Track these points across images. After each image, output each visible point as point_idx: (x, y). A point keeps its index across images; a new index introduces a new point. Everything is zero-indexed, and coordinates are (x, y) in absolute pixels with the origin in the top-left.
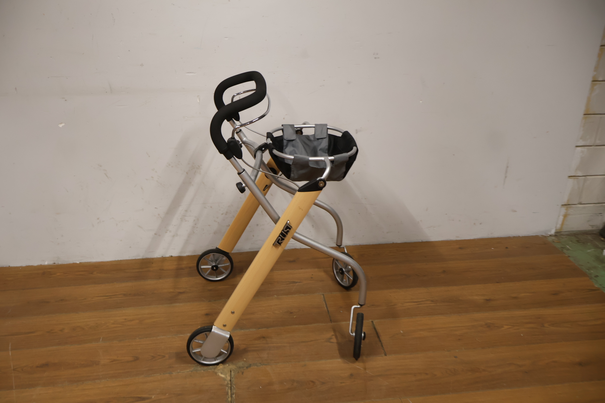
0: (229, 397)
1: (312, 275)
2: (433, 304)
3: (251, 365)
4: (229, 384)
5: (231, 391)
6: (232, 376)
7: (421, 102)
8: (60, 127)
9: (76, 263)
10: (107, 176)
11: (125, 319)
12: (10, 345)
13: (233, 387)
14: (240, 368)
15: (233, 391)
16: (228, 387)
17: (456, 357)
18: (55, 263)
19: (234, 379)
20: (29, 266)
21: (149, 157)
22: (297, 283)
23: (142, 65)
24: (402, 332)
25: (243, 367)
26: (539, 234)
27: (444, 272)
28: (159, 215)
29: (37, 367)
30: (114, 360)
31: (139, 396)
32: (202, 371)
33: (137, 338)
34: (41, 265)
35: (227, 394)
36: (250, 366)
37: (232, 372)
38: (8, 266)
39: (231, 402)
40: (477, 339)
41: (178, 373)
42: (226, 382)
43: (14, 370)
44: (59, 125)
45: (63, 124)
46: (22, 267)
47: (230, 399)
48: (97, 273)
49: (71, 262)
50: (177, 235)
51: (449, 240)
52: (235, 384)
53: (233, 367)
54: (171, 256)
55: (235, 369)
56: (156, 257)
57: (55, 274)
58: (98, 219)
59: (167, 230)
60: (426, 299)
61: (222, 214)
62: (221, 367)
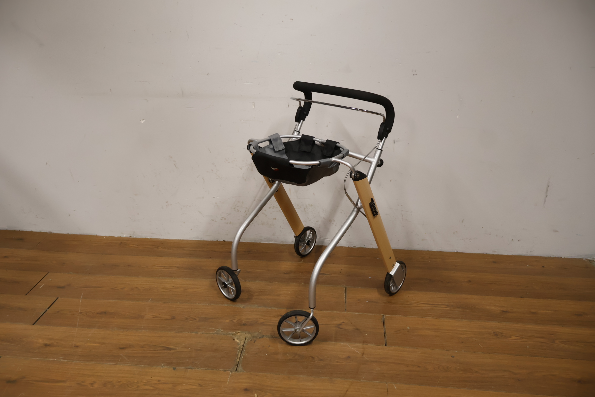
0: (237, 359)
1: (342, 270)
2: (449, 309)
3: (264, 336)
4: (241, 348)
6: (245, 343)
7: (458, 117)
8: (142, 123)
9: (148, 238)
10: (176, 166)
11: (173, 287)
12: (82, 295)
13: (244, 351)
14: (254, 337)
15: (242, 355)
16: (239, 350)
17: (453, 357)
18: (131, 237)
19: (246, 345)
20: (111, 236)
21: (211, 152)
22: (326, 274)
23: (208, 74)
24: (408, 328)
25: (256, 337)
26: (584, 258)
27: (469, 281)
28: (216, 203)
29: (98, 313)
30: (156, 317)
31: (167, 346)
32: (222, 335)
33: (178, 302)
34: (120, 237)
35: (237, 356)
37: (247, 339)
38: (96, 235)
39: (239, 362)
40: (480, 345)
41: (203, 333)
42: (239, 346)
43: (80, 313)
44: (141, 121)
45: (144, 121)
46: (105, 237)
47: (238, 360)
48: (162, 248)
49: (144, 237)
50: (230, 223)
51: (486, 253)
52: (246, 349)
53: (248, 335)
54: (224, 240)
55: (250, 337)
56: (212, 240)
57: (129, 245)
58: (167, 202)
59: (222, 218)
60: (442, 303)
61: (270, 208)
62: (239, 334)
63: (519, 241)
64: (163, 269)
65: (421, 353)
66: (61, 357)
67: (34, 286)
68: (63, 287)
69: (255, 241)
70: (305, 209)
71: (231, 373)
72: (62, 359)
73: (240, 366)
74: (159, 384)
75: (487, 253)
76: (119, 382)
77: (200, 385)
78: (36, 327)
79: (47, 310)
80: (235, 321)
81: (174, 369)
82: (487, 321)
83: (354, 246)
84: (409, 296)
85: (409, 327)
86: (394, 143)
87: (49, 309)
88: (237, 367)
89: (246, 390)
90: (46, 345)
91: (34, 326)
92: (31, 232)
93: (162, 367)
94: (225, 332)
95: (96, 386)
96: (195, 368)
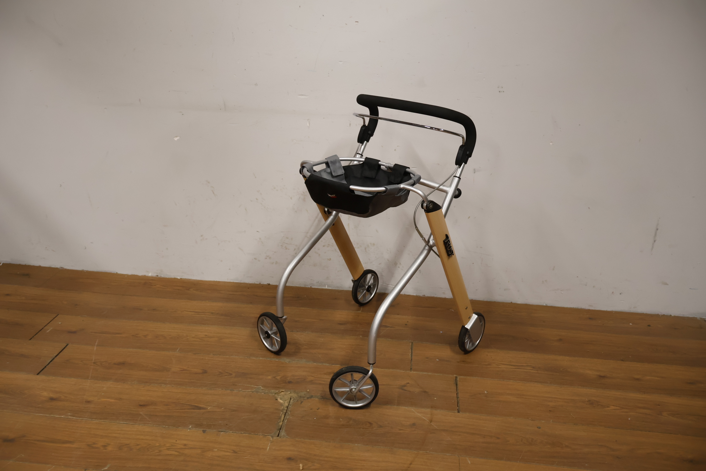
0: (280, 422)
1: (408, 322)
2: (535, 371)
4: (285, 410)
5: (284, 417)
6: (290, 404)
7: (551, 143)
9: (177, 278)
10: (214, 193)
11: (206, 335)
12: (97, 341)
13: (288, 413)
14: (301, 397)
15: (286, 417)
16: (283, 412)
17: (540, 428)
18: (157, 276)
19: (291, 406)
20: (134, 275)
21: (256, 177)
22: (388, 327)
23: (256, 85)
25: (304, 397)
26: (698, 317)
27: (560, 340)
28: (260, 239)
29: (115, 364)
30: (184, 370)
31: (197, 405)
32: (263, 394)
33: (211, 354)
34: (145, 275)
35: (280, 418)
36: (312, 397)
37: (292, 399)
38: (116, 273)
39: (281, 426)
40: (571, 414)
41: (239, 391)
42: (282, 407)
43: (94, 363)
44: (174, 138)
45: (178, 138)
46: (128, 275)
47: (281, 424)
48: (194, 290)
49: (173, 277)
50: (276, 263)
51: (580, 308)
52: (290, 411)
53: (294, 395)
54: (268, 283)
55: (296, 397)
56: (254, 283)
57: (155, 286)
58: (202, 236)
59: (267, 256)
60: (527, 365)
61: (324, 246)
62: (282, 393)
63: (620, 294)
64: (195, 314)
65: (500, 422)
66: (69, 414)
67: (41, 330)
68: (74, 332)
69: (305, 285)
70: (365, 249)
71: (272, 438)
72: (70, 416)
73: (284, 430)
74: (185, 448)
75: (582, 308)
76: (138, 445)
77: (235, 452)
78: (41, 377)
79: (54, 358)
80: (278, 378)
81: (204, 431)
82: (580, 387)
83: (423, 295)
84: (487, 355)
85: (487, 391)
86: (475, 173)
87: (57, 357)
88: (279, 431)
89: (289, 459)
90: (52, 399)
91: (38, 376)
92: (40, 268)
93: (190, 429)
94: (266, 390)
95: (109, 448)
96: (230, 431)
